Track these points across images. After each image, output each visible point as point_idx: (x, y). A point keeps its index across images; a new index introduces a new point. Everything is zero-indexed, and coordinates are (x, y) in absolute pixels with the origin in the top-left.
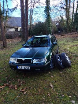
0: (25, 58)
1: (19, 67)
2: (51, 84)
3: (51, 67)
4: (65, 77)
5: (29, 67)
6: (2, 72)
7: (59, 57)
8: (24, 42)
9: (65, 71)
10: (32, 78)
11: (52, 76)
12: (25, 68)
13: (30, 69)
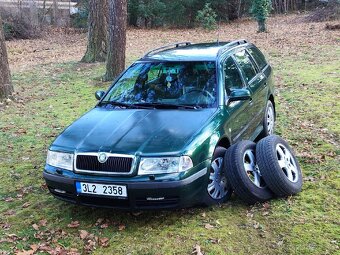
0: (109, 155)
1: (83, 188)
2: (198, 248)
3: (214, 196)
4: (260, 228)
5: (124, 188)
6: (10, 208)
7: (249, 152)
8: (101, 69)
9: (268, 209)
10: (135, 230)
11: (208, 226)
12: (108, 190)
13: (125, 194)
